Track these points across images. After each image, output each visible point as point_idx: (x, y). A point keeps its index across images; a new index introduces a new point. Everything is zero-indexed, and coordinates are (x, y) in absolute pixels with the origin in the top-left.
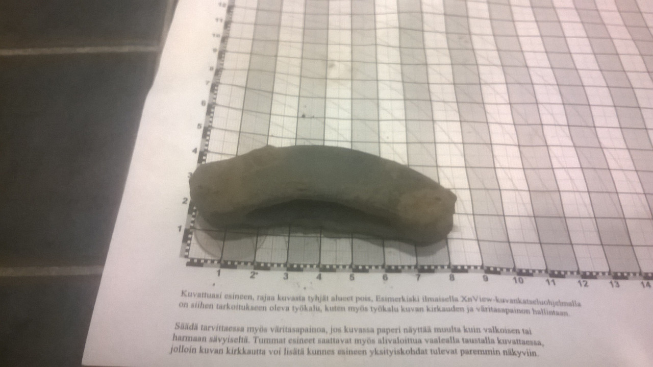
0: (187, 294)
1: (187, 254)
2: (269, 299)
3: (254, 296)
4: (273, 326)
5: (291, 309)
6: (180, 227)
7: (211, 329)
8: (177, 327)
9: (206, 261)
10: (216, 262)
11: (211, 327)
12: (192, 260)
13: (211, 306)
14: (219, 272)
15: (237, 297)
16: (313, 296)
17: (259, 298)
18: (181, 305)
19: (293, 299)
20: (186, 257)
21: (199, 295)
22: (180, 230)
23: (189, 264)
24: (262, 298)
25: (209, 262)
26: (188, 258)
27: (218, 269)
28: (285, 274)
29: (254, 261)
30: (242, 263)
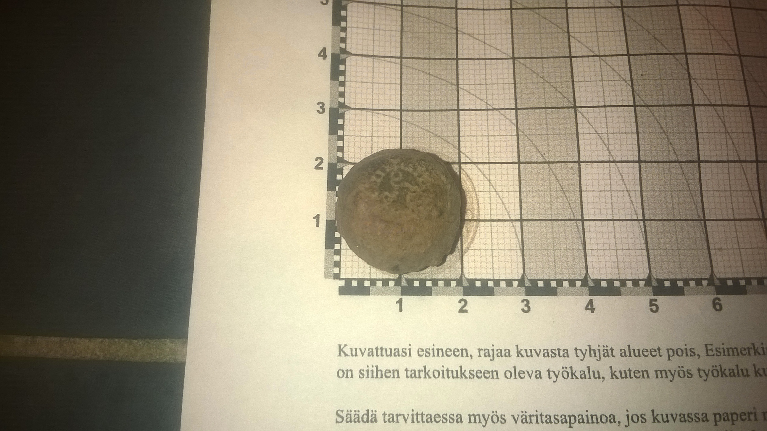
0: (347, 350)
1: (336, 270)
2: (500, 354)
3: (472, 351)
4: (517, 412)
5: (545, 374)
6: (317, 217)
7: (401, 419)
8: (340, 420)
9: (373, 282)
10: (392, 284)
11: (400, 415)
12: (348, 281)
13: (395, 373)
14: (400, 302)
15: (439, 352)
16: (584, 347)
17: (482, 353)
18: (341, 374)
19: (547, 354)
20: (337, 276)
21: (371, 354)
22: (318, 225)
23: (343, 291)
24: (487, 354)
25: (379, 284)
26: (341, 279)
27: (397, 298)
28: (523, 301)
29: (461, 277)
30: (441, 283)
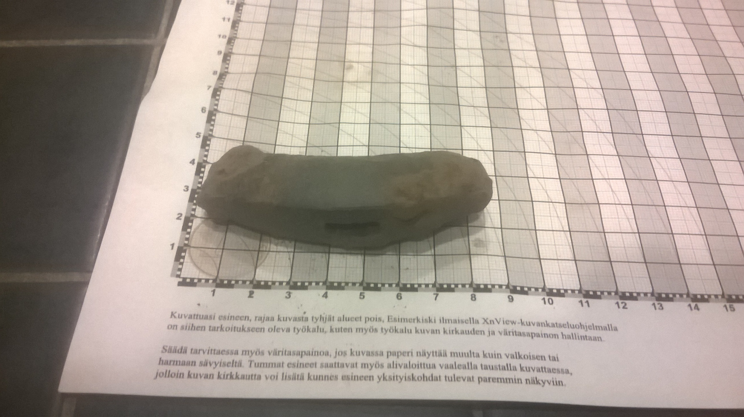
0: (176, 315)
1: (179, 273)
2: (268, 319)
3: (252, 317)
4: (272, 349)
5: (292, 330)
6: (173, 245)
7: (201, 352)
8: (164, 351)
9: (200, 280)
10: (211, 281)
11: (201, 350)
12: (185, 279)
13: (203, 328)
14: (214, 291)
15: (232, 318)
16: (318, 316)
17: (257, 319)
18: (170, 327)
19: (295, 319)
20: (178, 276)
21: (190, 317)
22: (172, 248)
23: (180, 284)
24: (260, 319)
25: (203, 281)
26: (180, 278)
27: (213, 289)
28: (287, 292)
29: (253, 279)
30: (240, 282)
